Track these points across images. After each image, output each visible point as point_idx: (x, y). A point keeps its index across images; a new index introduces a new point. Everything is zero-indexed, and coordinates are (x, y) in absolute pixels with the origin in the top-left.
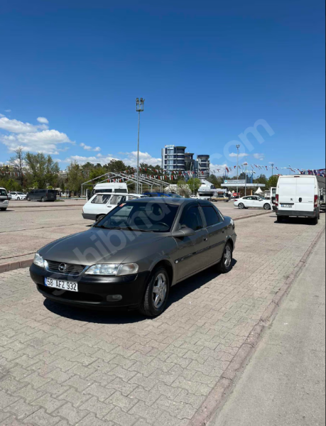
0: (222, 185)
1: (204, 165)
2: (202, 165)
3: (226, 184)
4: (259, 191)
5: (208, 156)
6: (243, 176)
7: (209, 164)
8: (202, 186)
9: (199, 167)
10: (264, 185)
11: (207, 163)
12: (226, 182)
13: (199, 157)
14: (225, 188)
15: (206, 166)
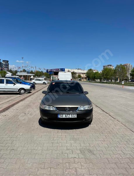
0: (17, 74)
1: (6, 65)
2: (5, 65)
3: (18, 74)
4: (32, 77)
5: (8, 61)
6: (24, 71)
7: (8, 65)
8: (7, 74)
9: (4, 66)
10: (34, 75)
11: (7, 64)
12: (18, 73)
13: (3, 61)
14: (18, 75)
15: (7, 66)
